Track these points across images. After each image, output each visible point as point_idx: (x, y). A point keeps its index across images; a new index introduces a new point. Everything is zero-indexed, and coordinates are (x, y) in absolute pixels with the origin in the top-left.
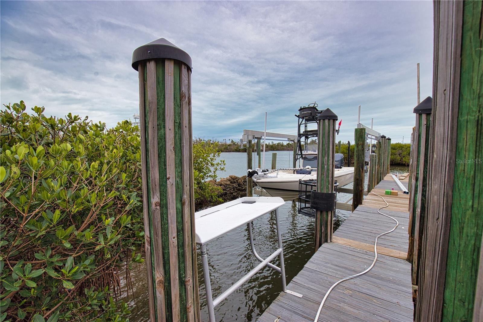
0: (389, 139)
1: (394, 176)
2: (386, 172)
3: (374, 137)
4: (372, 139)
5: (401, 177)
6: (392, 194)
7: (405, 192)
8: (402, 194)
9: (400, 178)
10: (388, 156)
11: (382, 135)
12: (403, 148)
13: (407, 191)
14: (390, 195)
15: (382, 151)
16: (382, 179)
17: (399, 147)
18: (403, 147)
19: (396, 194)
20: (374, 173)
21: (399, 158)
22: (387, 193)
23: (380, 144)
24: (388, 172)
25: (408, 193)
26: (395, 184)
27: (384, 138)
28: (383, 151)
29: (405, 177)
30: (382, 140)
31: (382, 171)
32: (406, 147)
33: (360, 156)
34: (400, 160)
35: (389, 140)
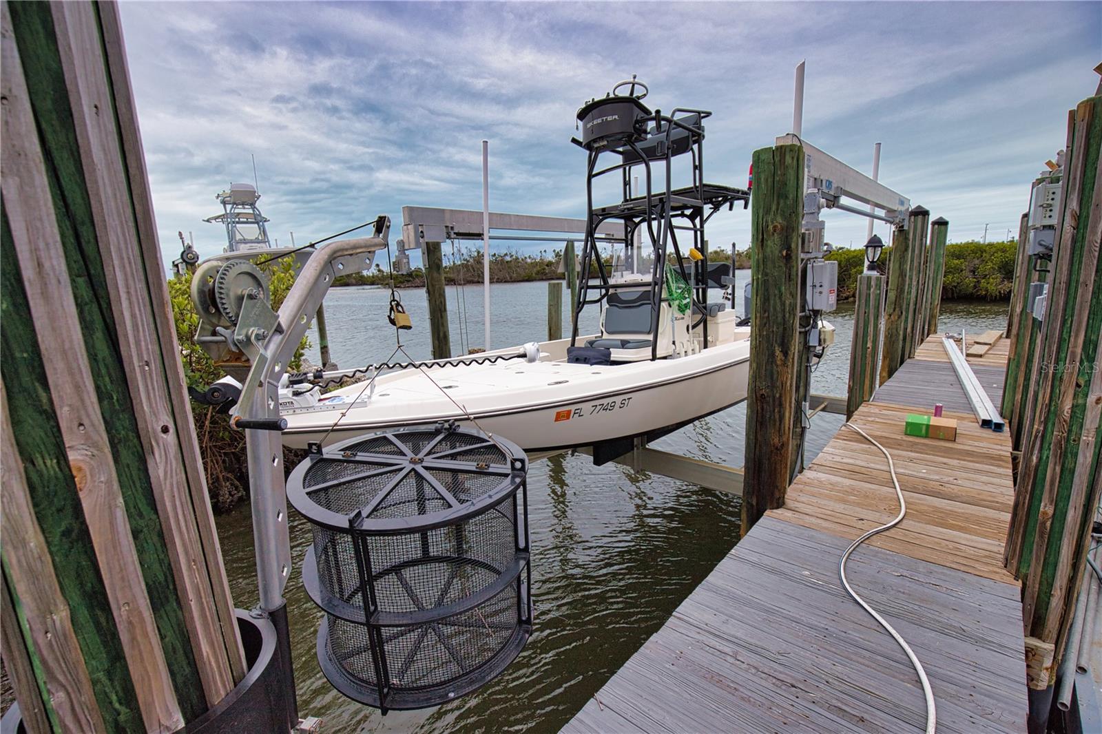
0: (942, 223)
1: (950, 345)
2: (926, 327)
3: (881, 213)
4: (873, 217)
5: (977, 346)
6: (931, 432)
7: (986, 424)
8: (975, 429)
9: (970, 351)
10: (935, 279)
11: (913, 206)
12: (984, 255)
13: (997, 419)
14: (926, 437)
15: (912, 261)
16: (907, 356)
17: (973, 251)
18: (985, 251)
19: (951, 435)
20: (869, 345)
21: (970, 280)
22: (913, 430)
23: (907, 239)
24: (933, 329)
25: (998, 427)
26: (953, 378)
27: (920, 217)
28: (916, 264)
29: (987, 347)
30: (915, 222)
31: (909, 330)
32: (993, 250)
33: (773, 291)
34: (975, 287)
35: (943, 227)
